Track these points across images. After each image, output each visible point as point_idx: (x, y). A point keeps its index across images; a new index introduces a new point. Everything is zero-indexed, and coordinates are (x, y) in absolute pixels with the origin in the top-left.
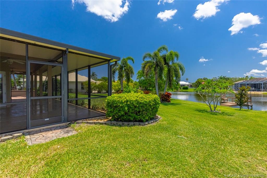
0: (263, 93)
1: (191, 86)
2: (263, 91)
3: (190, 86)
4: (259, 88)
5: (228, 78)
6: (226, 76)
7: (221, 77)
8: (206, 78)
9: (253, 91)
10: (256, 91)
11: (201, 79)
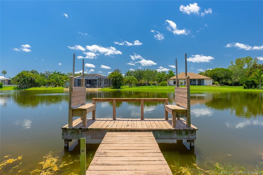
0: (98, 89)
1: (9, 82)
2: (98, 87)
3: (6, 82)
4: (93, 84)
5: (63, 74)
6: (60, 72)
7: (55, 72)
8: (35, 71)
9: (90, 87)
10: (92, 87)
11: (28, 72)
